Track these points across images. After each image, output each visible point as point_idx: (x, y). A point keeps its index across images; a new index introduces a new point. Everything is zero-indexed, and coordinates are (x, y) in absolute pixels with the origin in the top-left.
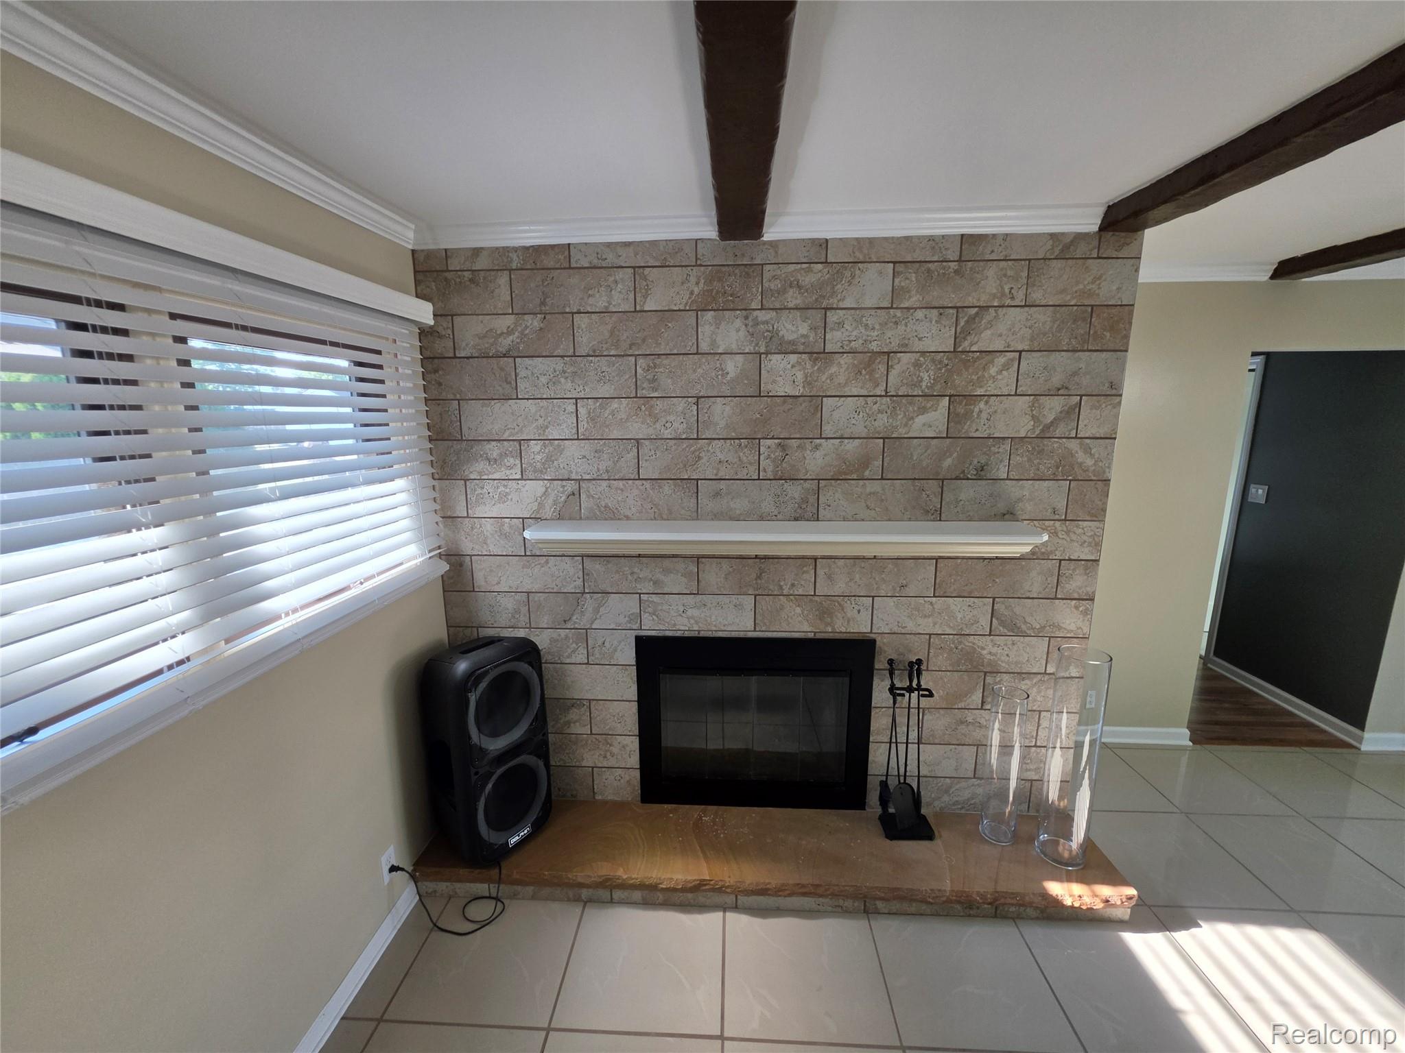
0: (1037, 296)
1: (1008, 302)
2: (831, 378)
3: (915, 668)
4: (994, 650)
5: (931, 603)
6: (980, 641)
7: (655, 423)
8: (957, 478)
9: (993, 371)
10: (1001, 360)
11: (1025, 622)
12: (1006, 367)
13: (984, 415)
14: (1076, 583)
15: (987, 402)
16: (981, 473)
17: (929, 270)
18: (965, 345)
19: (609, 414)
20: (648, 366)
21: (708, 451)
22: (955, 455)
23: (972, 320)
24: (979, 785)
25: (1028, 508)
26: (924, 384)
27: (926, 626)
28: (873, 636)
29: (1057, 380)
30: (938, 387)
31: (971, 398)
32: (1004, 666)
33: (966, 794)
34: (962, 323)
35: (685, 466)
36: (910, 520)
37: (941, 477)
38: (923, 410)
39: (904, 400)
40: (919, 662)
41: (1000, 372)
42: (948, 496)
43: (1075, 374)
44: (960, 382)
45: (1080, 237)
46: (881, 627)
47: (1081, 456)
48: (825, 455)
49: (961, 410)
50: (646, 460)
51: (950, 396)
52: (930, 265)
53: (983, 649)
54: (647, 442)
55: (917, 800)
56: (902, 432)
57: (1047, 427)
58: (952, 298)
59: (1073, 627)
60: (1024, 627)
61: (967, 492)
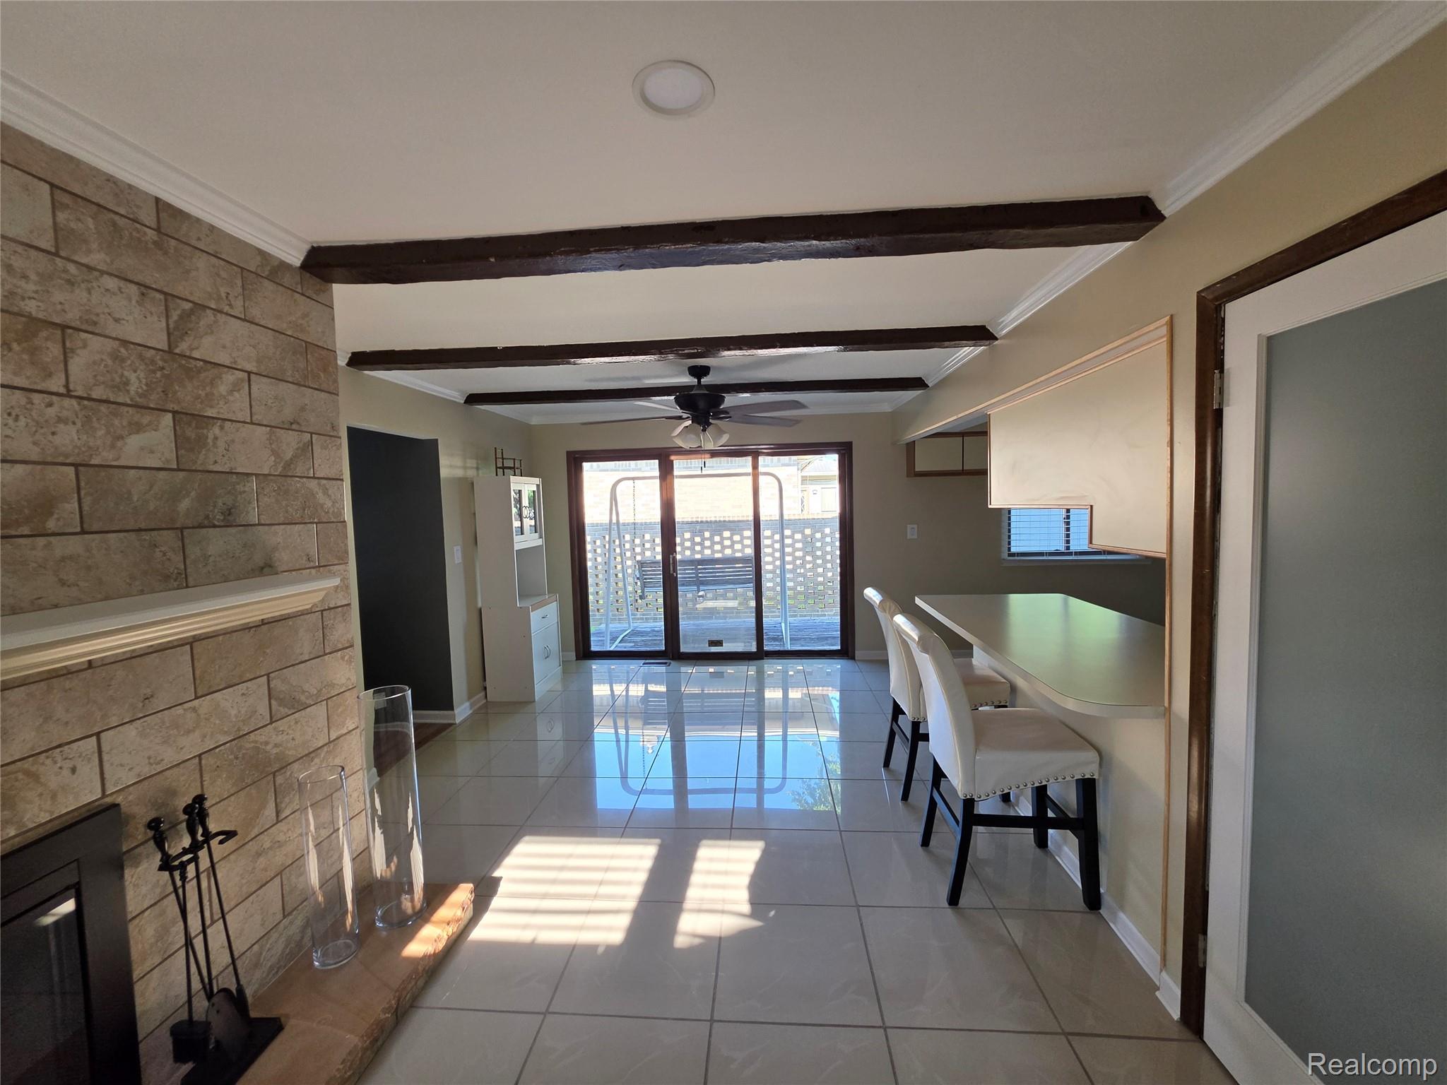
0: (255, 312)
1: (226, 309)
3: (197, 812)
4: (279, 739)
5: (194, 709)
6: (260, 737)
8: (201, 526)
9: (223, 389)
10: (230, 377)
11: (303, 692)
12: (235, 387)
13: (221, 444)
14: (336, 637)
15: (222, 428)
16: (230, 519)
17: (114, 224)
18: (183, 347)
22: (193, 494)
23: (186, 316)
24: (291, 923)
25: (284, 558)
26: (132, 389)
27: (191, 745)
28: (108, 800)
29: (288, 413)
30: (154, 397)
31: (203, 421)
32: (291, 753)
33: (280, 946)
34: (175, 316)
36: (142, 592)
37: (178, 525)
38: (137, 428)
39: (103, 408)
40: (200, 799)
41: (231, 392)
42: (194, 551)
43: (303, 409)
44: (186, 394)
45: (283, 266)
46: (121, 777)
47: (320, 497)
49: (190, 433)
51: (174, 413)
52: (116, 218)
53: (267, 743)
56: (106, 456)
57: (288, 465)
58: (152, 277)
59: (343, 681)
60: (303, 698)
61: (218, 543)
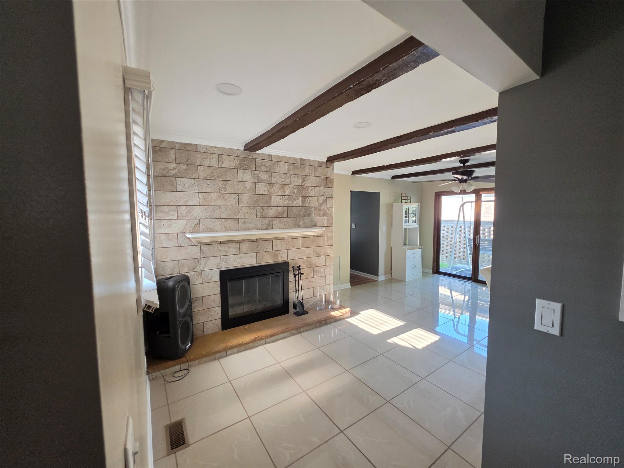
0: (316, 174)
1: (311, 175)
2: (274, 190)
3: (299, 268)
4: (315, 261)
5: (301, 250)
6: (312, 259)
7: (225, 201)
8: (304, 217)
9: (309, 191)
10: (311, 188)
11: (321, 253)
12: (312, 190)
13: (308, 201)
14: (329, 242)
15: (309, 198)
16: (309, 216)
17: (294, 166)
18: (303, 184)
19: (210, 198)
20: (223, 184)
21: (242, 210)
22: (303, 211)
23: (304, 178)
24: (315, 299)
25: (318, 224)
26: (295, 193)
27: (300, 257)
28: (288, 261)
29: (322, 194)
30: (298, 194)
31: (305, 197)
32: (318, 265)
33: (312, 302)
34: (302, 179)
35: (235, 214)
36: (294, 228)
37: (300, 216)
38: (295, 200)
39: (291, 197)
40: (300, 266)
41: (311, 191)
42: (302, 222)
43: (325, 192)
44: (303, 193)
45: (323, 162)
46: (290, 258)
47: (328, 211)
48: (274, 211)
49: (303, 200)
50: (223, 212)
51: (301, 196)
52: (295, 164)
53: (313, 261)
54: (223, 207)
55: (302, 305)
56: (291, 205)
57: (321, 205)
58: (299, 173)
59: (330, 253)
60: (320, 254)
61: (306, 220)
